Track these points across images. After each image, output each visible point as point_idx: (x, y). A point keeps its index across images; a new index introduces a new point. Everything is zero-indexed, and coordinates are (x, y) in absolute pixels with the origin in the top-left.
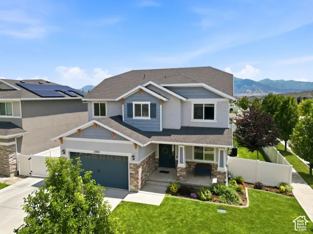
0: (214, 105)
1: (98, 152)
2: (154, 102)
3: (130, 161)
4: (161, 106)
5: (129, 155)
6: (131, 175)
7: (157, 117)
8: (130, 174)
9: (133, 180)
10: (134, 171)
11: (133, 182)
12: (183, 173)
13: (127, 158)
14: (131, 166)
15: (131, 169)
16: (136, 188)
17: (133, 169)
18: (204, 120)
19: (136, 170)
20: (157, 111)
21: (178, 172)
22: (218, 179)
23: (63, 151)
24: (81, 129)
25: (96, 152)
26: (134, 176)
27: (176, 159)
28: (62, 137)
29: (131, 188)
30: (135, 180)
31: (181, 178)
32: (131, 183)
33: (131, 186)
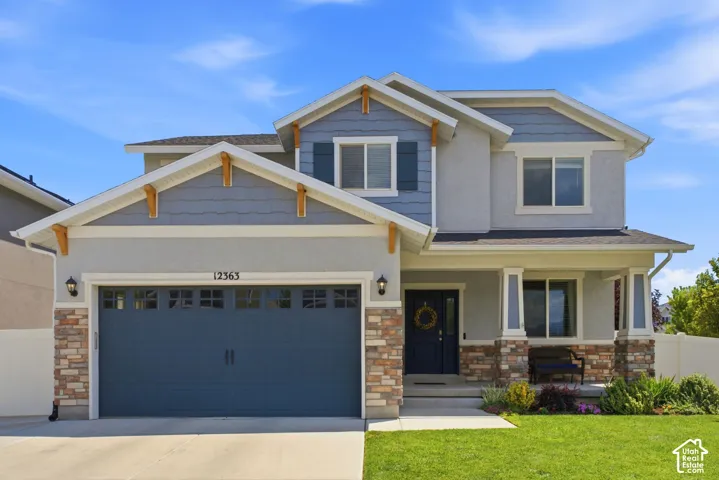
0: (581, 161)
1: (230, 277)
2: (410, 137)
3: (367, 301)
4: (434, 149)
5: (365, 279)
6: (372, 355)
7: (421, 186)
8: (368, 349)
9: (377, 371)
10: (382, 337)
11: (378, 379)
12: (520, 358)
13: (354, 291)
14: (372, 319)
15: (373, 332)
16: (390, 402)
17: (380, 332)
18: (554, 209)
19: (393, 332)
20: (421, 166)
21: (504, 358)
22: (630, 366)
23: (71, 281)
24: (159, 190)
25: (223, 276)
26: (385, 356)
27: (462, 342)
28: (66, 228)
29: (370, 403)
30: (386, 373)
31: (513, 375)
32: (369, 384)
33: (370, 395)
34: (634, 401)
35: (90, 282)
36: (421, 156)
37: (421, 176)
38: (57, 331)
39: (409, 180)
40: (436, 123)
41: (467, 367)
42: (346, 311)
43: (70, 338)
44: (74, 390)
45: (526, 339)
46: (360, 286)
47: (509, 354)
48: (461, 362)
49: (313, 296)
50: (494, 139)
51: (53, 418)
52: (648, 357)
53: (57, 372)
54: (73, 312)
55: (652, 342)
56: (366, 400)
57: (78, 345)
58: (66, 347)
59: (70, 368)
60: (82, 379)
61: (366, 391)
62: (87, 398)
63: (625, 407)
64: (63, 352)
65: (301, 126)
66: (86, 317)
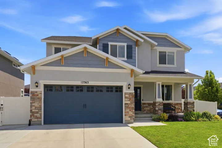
0: (174, 53)
1: (86, 83)
3: (125, 90)
4: (137, 48)
6: (126, 106)
7: (133, 58)
8: (125, 104)
9: (128, 110)
10: (129, 101)
11: (128, 112)
12: (161, 107)
14: (127, 96)
15: (127, 99)
16: (131, 119)
17: (128, 99)
18: (167, 65)
19: (132, 99)
20: (133, 52)
21: (157, 106)
22: (189, 109)
23: (37, 83)
24: (64, 56)
25: (84, 83)
26: (130, 106)
27: (142, 102)
28: (34, 66)
29: (126, 119)
30: (130, 111)
31: (159, 111)
32: (125, 114)
33: (126, 117)
34: (193, 118)
35: (42, 83)
36: (133, 49)
37: (133, 55)
38: (31, 98)
39: (130, 56)
40: (137, 40)
41: (143, 109)
42: (118, 93)
43: (35, 100)
44: (36, 116)
45: (162, 101)
46: (122, 86)
47: (158, 105)
48: (142, 107)
49: (109, 89)
50: (152, 46)
51: (30, 125)
52: (193, 106)
53: (31, 111)
54: (36, 92)
55: (194, 102)
56: (125, 118)
57: (38, 102)
58: (34, 103)
59: (35, 109)
60: (40, 113)
61: (125, 116)
62: (41, 118)
63: (190, 119)
64: (33, 104)
65: (99, 38)
66: (41, 94)
